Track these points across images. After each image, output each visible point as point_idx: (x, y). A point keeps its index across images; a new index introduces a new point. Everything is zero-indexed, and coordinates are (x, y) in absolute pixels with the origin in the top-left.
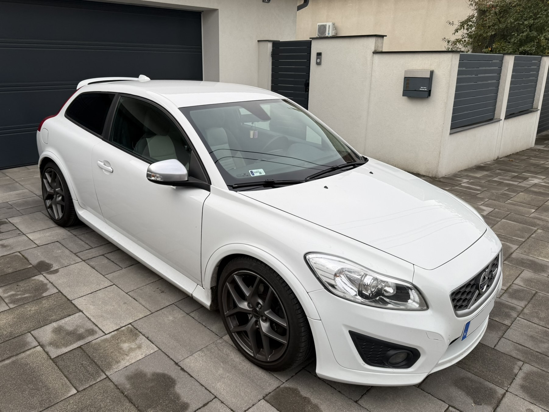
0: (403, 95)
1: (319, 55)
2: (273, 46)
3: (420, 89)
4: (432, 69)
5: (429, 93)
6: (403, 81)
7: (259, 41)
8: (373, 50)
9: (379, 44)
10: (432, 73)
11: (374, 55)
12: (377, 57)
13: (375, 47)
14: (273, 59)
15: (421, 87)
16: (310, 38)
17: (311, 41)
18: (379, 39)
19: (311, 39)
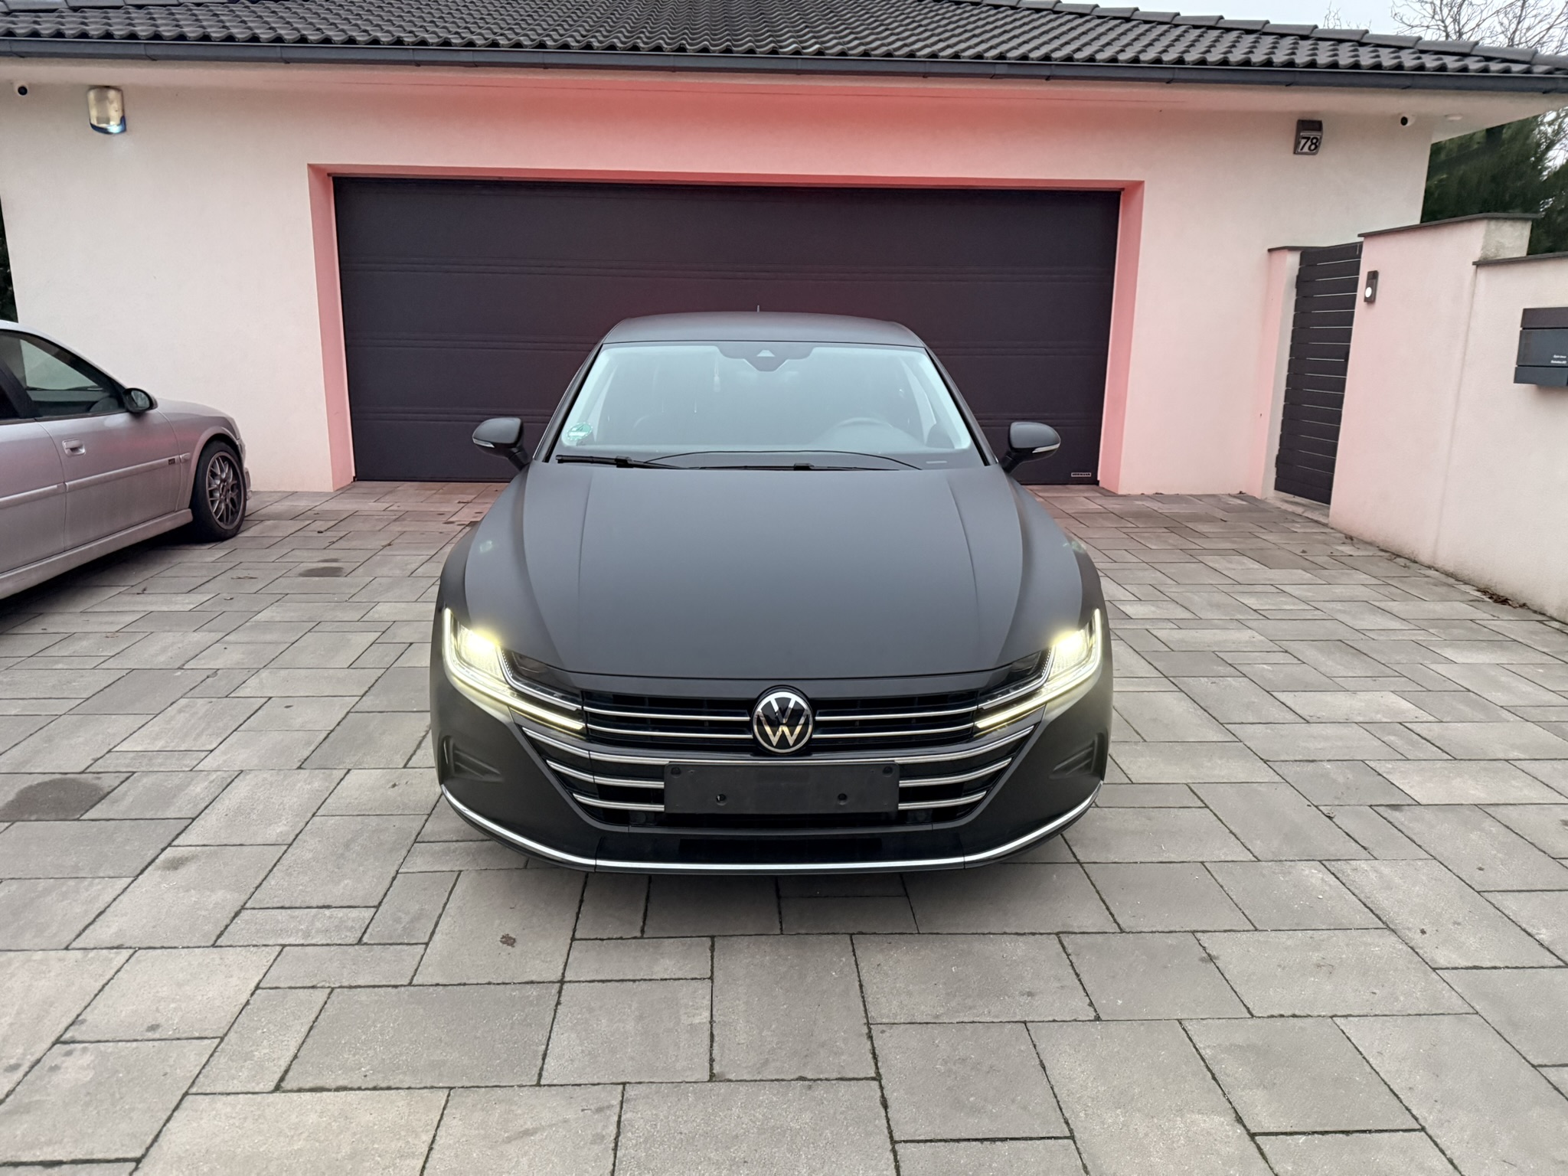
0: (1518, 380)
1: (1373, 276)
2: (1301, 263)
3: (1552, 362)
6: (1517, 340)
7: (1270, 250)
8: (1477, 255)
9: (1504, 240)
11: (1479, 269)
12: (1485, 273)
13: (1486, 248)
14: (1297, 294)
15: (1555, 356)
16: (1360, 236)
17: (1361, 245)
18: (1508, 228)
19: (1361, 239)
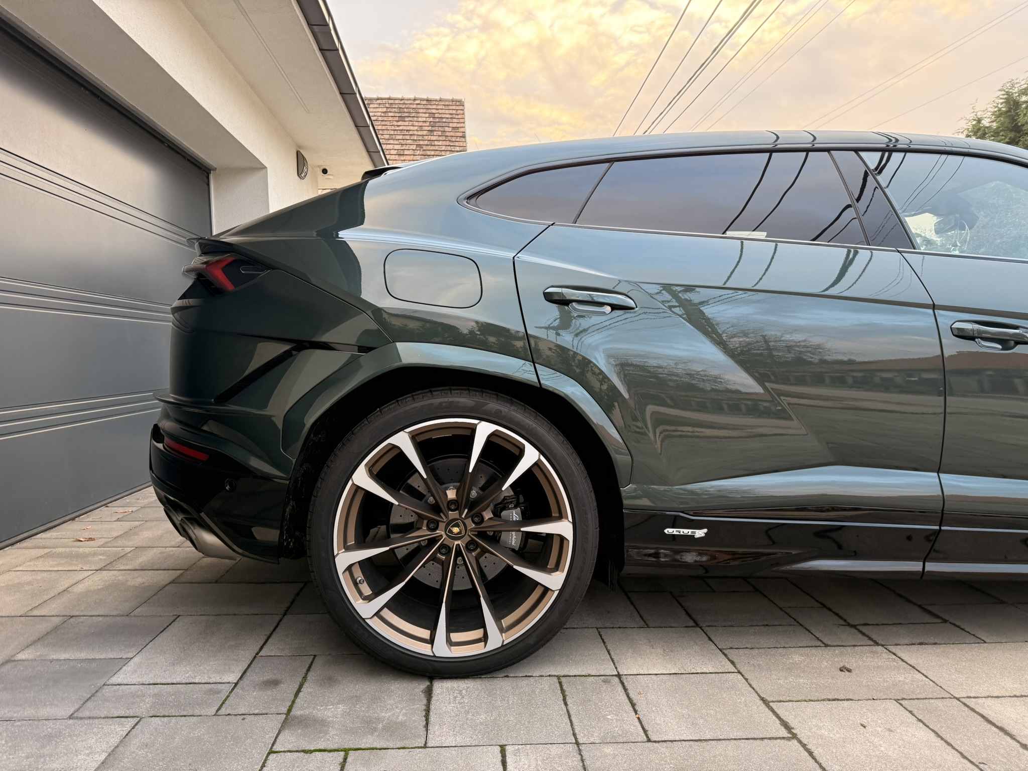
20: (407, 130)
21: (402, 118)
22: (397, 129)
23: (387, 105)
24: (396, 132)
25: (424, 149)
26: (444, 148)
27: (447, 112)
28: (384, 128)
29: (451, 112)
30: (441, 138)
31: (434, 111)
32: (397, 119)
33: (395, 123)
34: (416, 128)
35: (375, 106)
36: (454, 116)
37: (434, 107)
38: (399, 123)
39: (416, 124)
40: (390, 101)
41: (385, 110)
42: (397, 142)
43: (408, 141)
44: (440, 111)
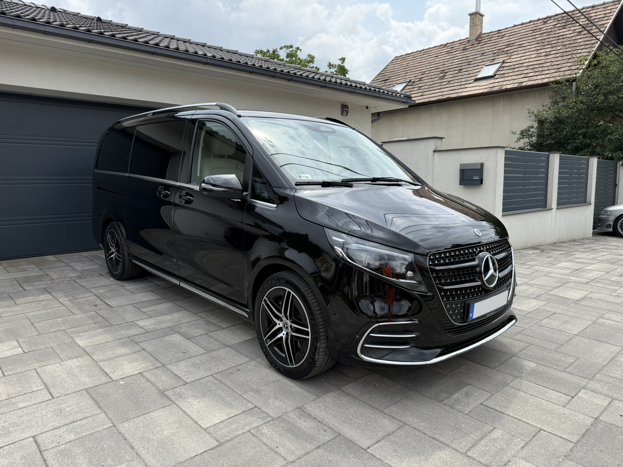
0: (460, 184)
4: (482, 162)
5: (481, 181)
6: (459, 173)
8: (433, 148)
9: (438, 145)
10: (482, 165)
11: (435, 153)
12: (436, 155)
13: (435, 147)
15: (474, 177)
18: (439, 141)
20: (563, 35)
21: (564, 27)
22: (557, 36)
23: (560, 19)
24: (554, 39)
25: (567, 47)
26: (581, 44)
27: (603, 12)
28: (548, 37)
29: (606, 12)
30: (584, 36)
31: (592, 15)
32: (560, 28)
33: (558, 32)
34: (570, 32)
35: (551, 21)
36: (607, 15)
37: (595, 11)
38: (560, 31)
39: (573, 28)
40: (564, 15)
41: (556, 23)
42: (550, 46)
43: (559, 44)
44: (598, 13)
